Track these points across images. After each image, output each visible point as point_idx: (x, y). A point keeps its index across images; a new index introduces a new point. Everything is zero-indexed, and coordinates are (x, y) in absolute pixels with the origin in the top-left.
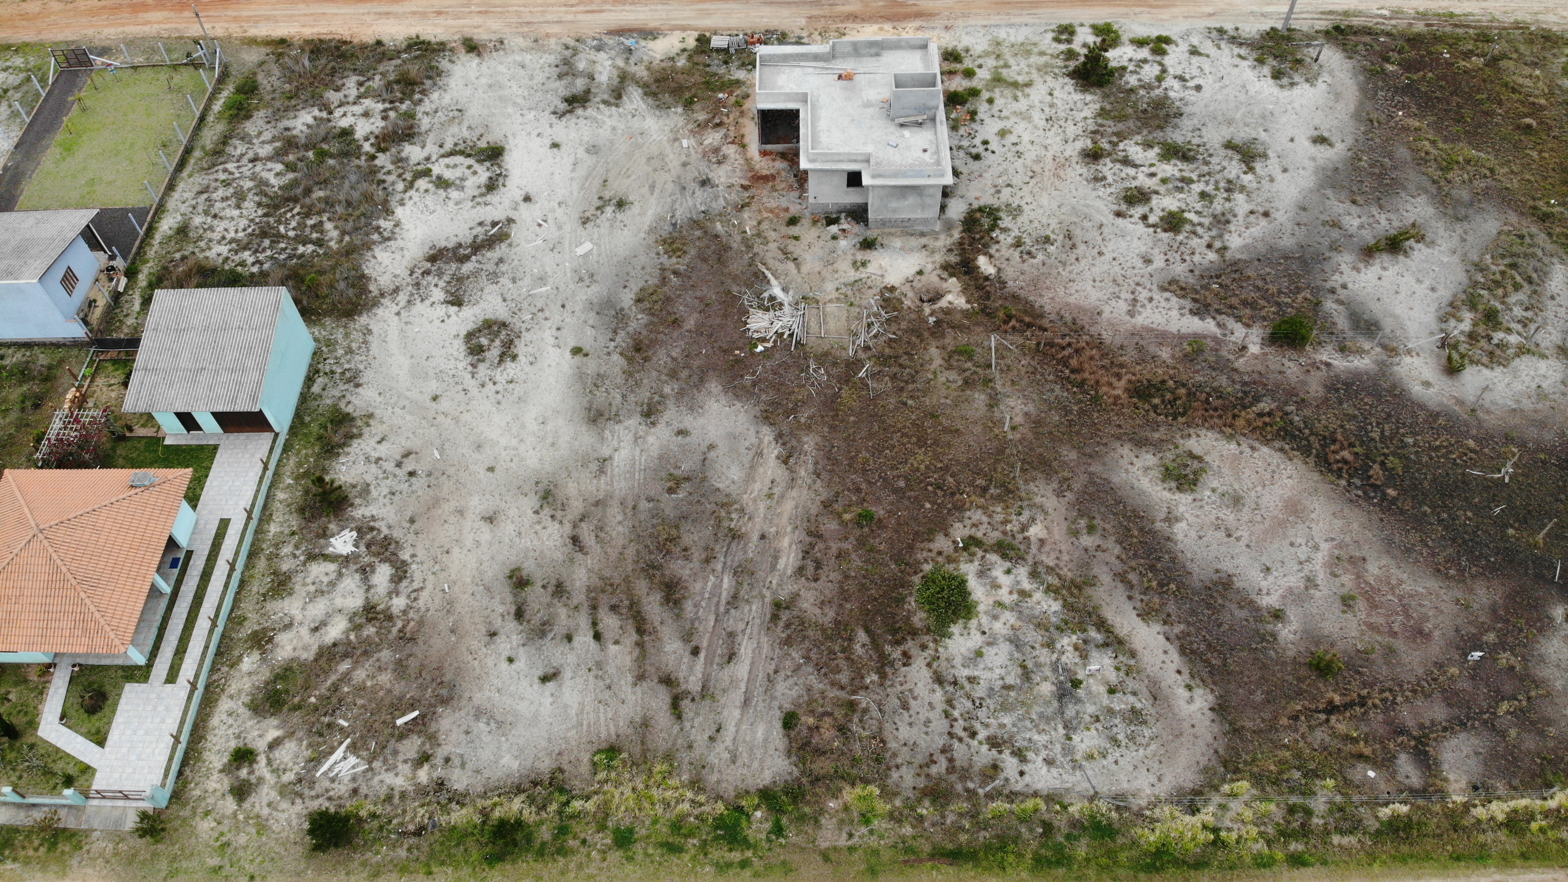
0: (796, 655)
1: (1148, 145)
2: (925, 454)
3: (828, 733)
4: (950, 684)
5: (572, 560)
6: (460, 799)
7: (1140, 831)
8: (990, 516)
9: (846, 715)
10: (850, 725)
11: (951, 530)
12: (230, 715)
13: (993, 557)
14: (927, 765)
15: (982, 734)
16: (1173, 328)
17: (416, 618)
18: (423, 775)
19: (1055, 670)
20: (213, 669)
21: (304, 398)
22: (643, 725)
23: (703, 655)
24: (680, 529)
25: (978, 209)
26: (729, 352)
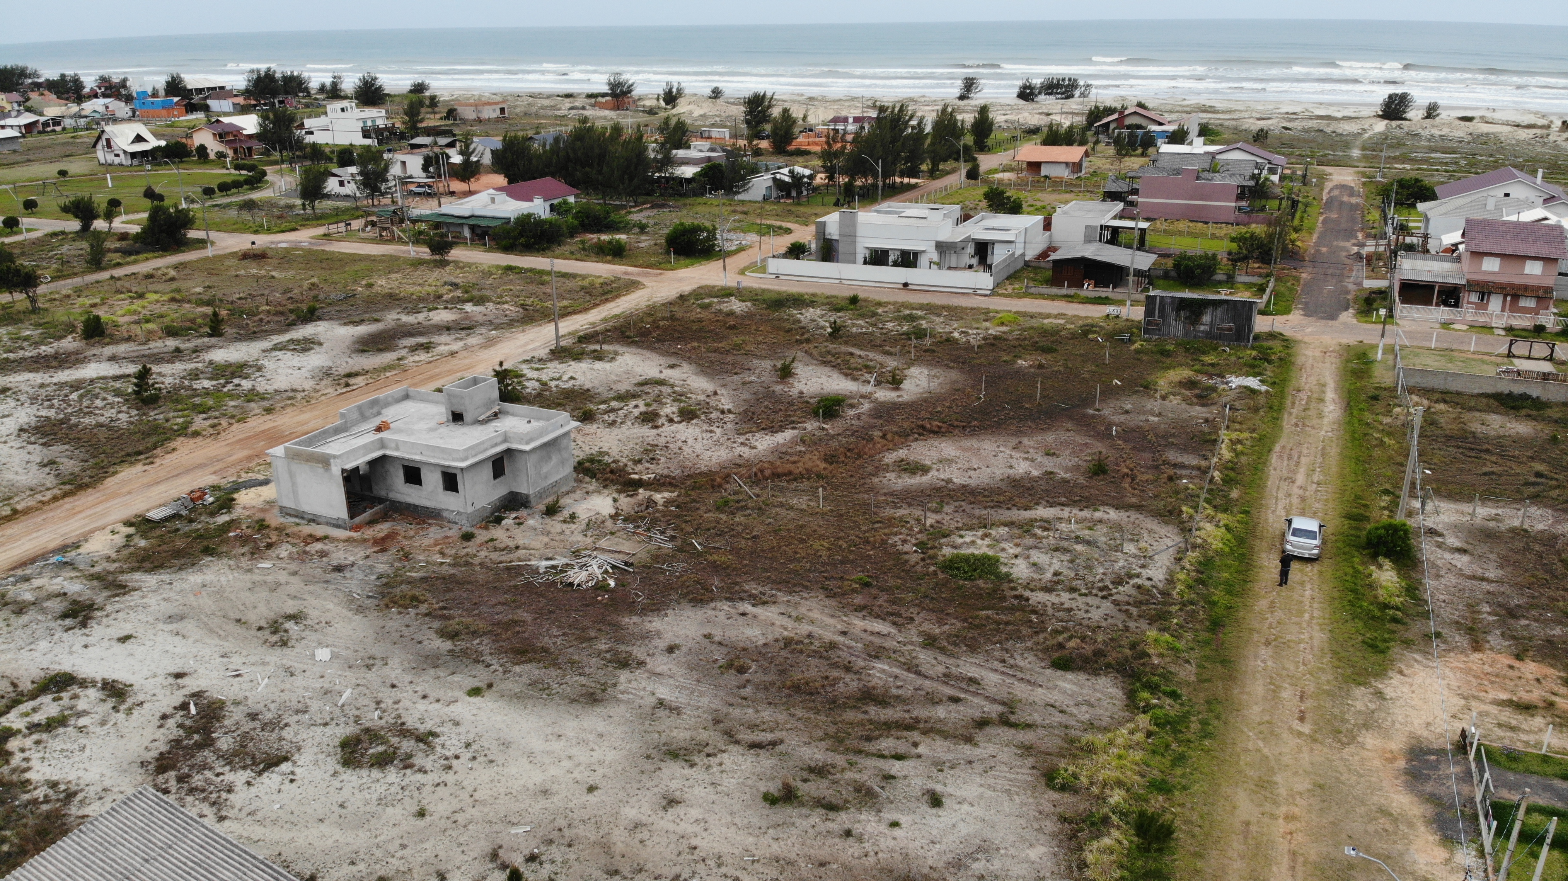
0: (990, 647)
4: (1055, 585)
5: (783, 754)
14: (1129, 615)
15: (1108, 585)
16: (781, 441)
19: (1062, 541)
22: (1027, 749)
23: (962, 696)
24: (797, 676)
25: (580, 463)
26: (593, 603)
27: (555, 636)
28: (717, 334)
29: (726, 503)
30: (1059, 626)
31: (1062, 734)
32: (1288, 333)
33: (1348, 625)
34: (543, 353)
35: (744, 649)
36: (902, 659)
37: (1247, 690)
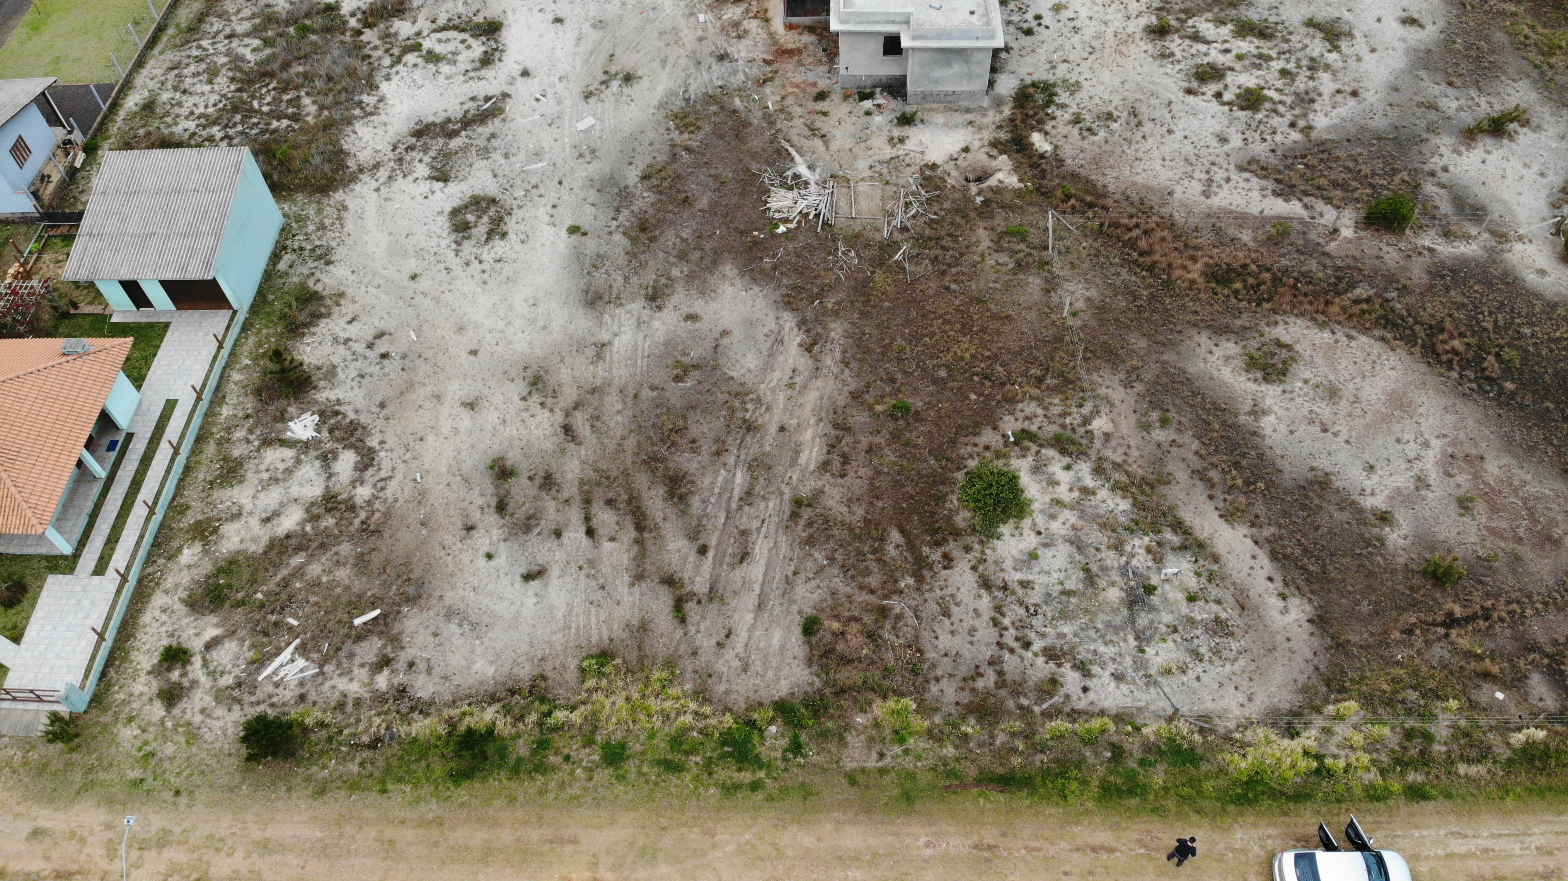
0: (820, 556)
1: (1220, 22)
2: (971, 342)
3: (855, 640)
4: (1000, 589)
5: (563, 451)
6: (423, 708)
7: (1228, 757)
8: (1046, 408)
9: (877, 621)
10: (881, 632)
11: (1000, 424)
12: (164, 611)
13: (1049, 452)
14: (973, 679)
15: (1038, 645)
16: (1254, 210)
17: (383, 509)
18: (382, 681)
19: (1124, 574)
20: (149, 561)
21: (269, 275)
22: (641, 628)
25: (1032, 84)
26: (747, 232)
27: (679, 235)
35: (717, 367)
36: (760, 489)
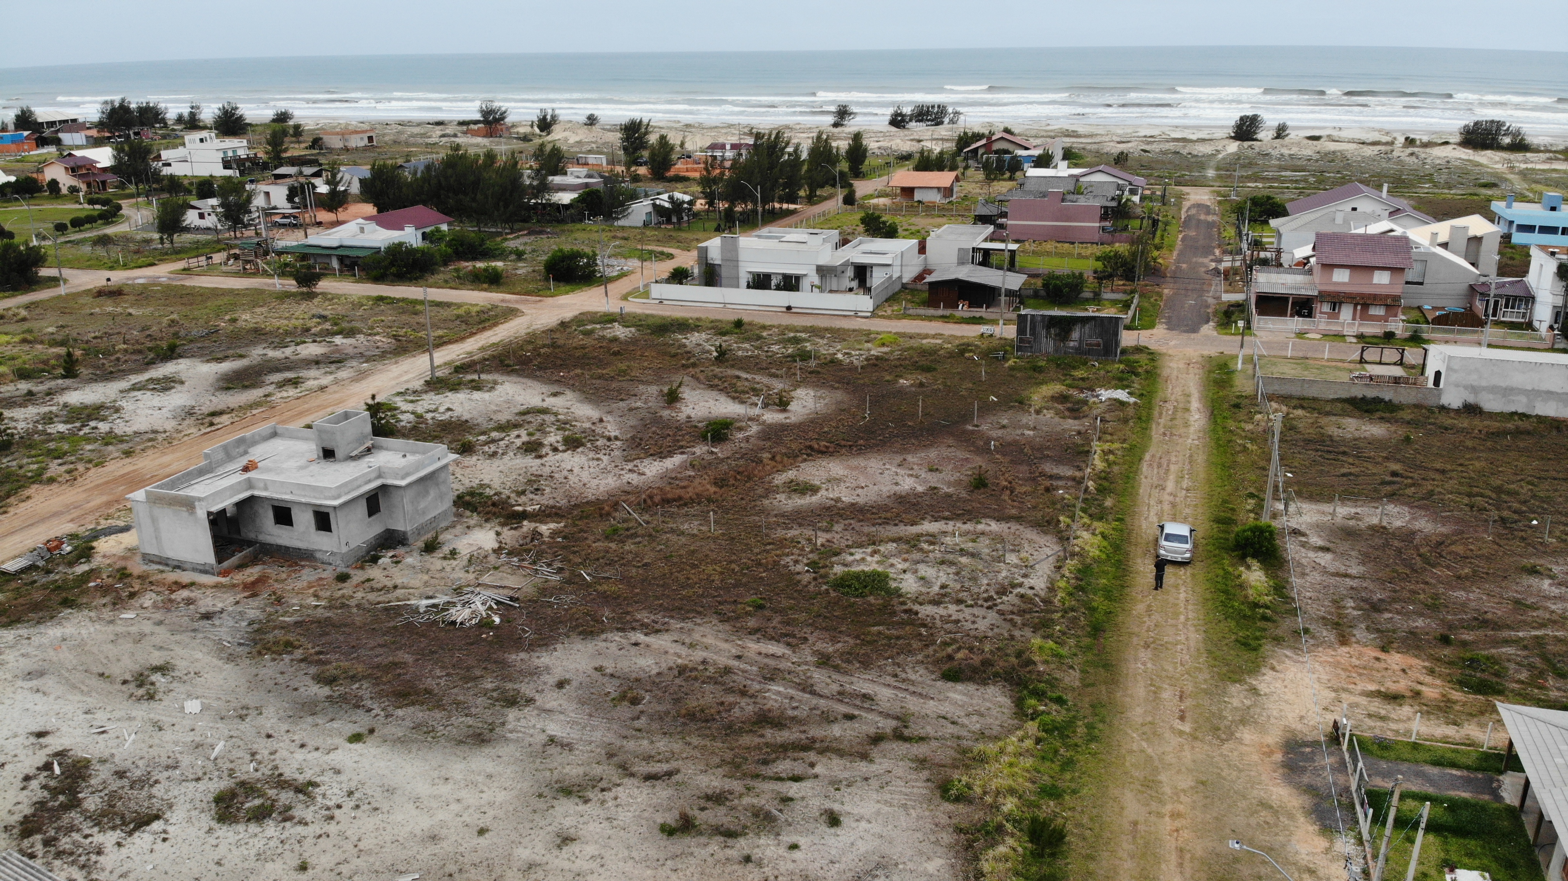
0: (882, 663)
5: (679, 784)
11: (795, 571)
14: (1013, 624)
15: (993, 595)
16: (670, 467)
19: (948, 554)
22: (922, 763)
23: (856, 713)
24: (692, 703)
25: (459, 497)
26: (478, 641)
27: (439, 677)
28: (600, 360)
29: (615, 531)
30: (947, 637)
31: (955, 745)
32: (1153, 347)
33: (1221, 625)
34: (418, 384)
35: (637, 680)
36: (797, 680)
37: (1130, 692)
